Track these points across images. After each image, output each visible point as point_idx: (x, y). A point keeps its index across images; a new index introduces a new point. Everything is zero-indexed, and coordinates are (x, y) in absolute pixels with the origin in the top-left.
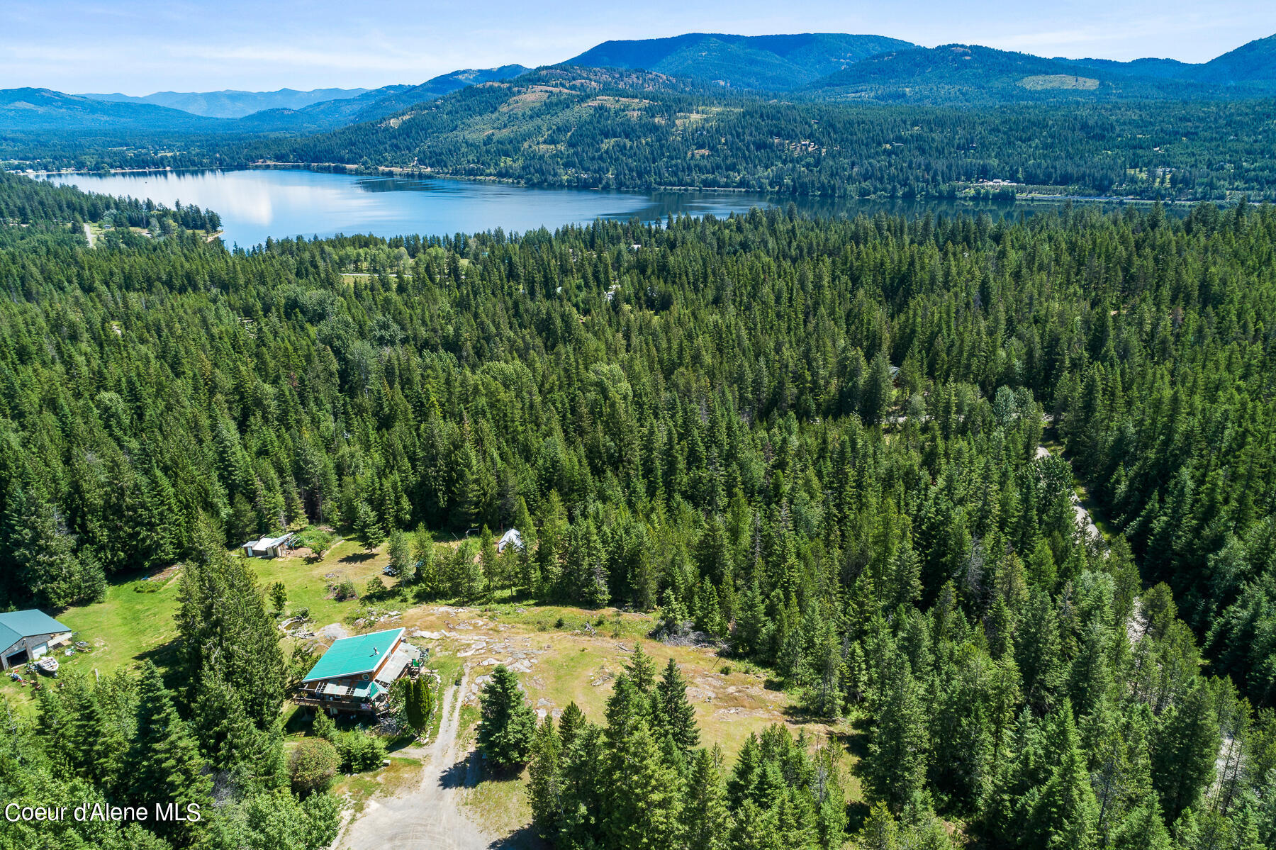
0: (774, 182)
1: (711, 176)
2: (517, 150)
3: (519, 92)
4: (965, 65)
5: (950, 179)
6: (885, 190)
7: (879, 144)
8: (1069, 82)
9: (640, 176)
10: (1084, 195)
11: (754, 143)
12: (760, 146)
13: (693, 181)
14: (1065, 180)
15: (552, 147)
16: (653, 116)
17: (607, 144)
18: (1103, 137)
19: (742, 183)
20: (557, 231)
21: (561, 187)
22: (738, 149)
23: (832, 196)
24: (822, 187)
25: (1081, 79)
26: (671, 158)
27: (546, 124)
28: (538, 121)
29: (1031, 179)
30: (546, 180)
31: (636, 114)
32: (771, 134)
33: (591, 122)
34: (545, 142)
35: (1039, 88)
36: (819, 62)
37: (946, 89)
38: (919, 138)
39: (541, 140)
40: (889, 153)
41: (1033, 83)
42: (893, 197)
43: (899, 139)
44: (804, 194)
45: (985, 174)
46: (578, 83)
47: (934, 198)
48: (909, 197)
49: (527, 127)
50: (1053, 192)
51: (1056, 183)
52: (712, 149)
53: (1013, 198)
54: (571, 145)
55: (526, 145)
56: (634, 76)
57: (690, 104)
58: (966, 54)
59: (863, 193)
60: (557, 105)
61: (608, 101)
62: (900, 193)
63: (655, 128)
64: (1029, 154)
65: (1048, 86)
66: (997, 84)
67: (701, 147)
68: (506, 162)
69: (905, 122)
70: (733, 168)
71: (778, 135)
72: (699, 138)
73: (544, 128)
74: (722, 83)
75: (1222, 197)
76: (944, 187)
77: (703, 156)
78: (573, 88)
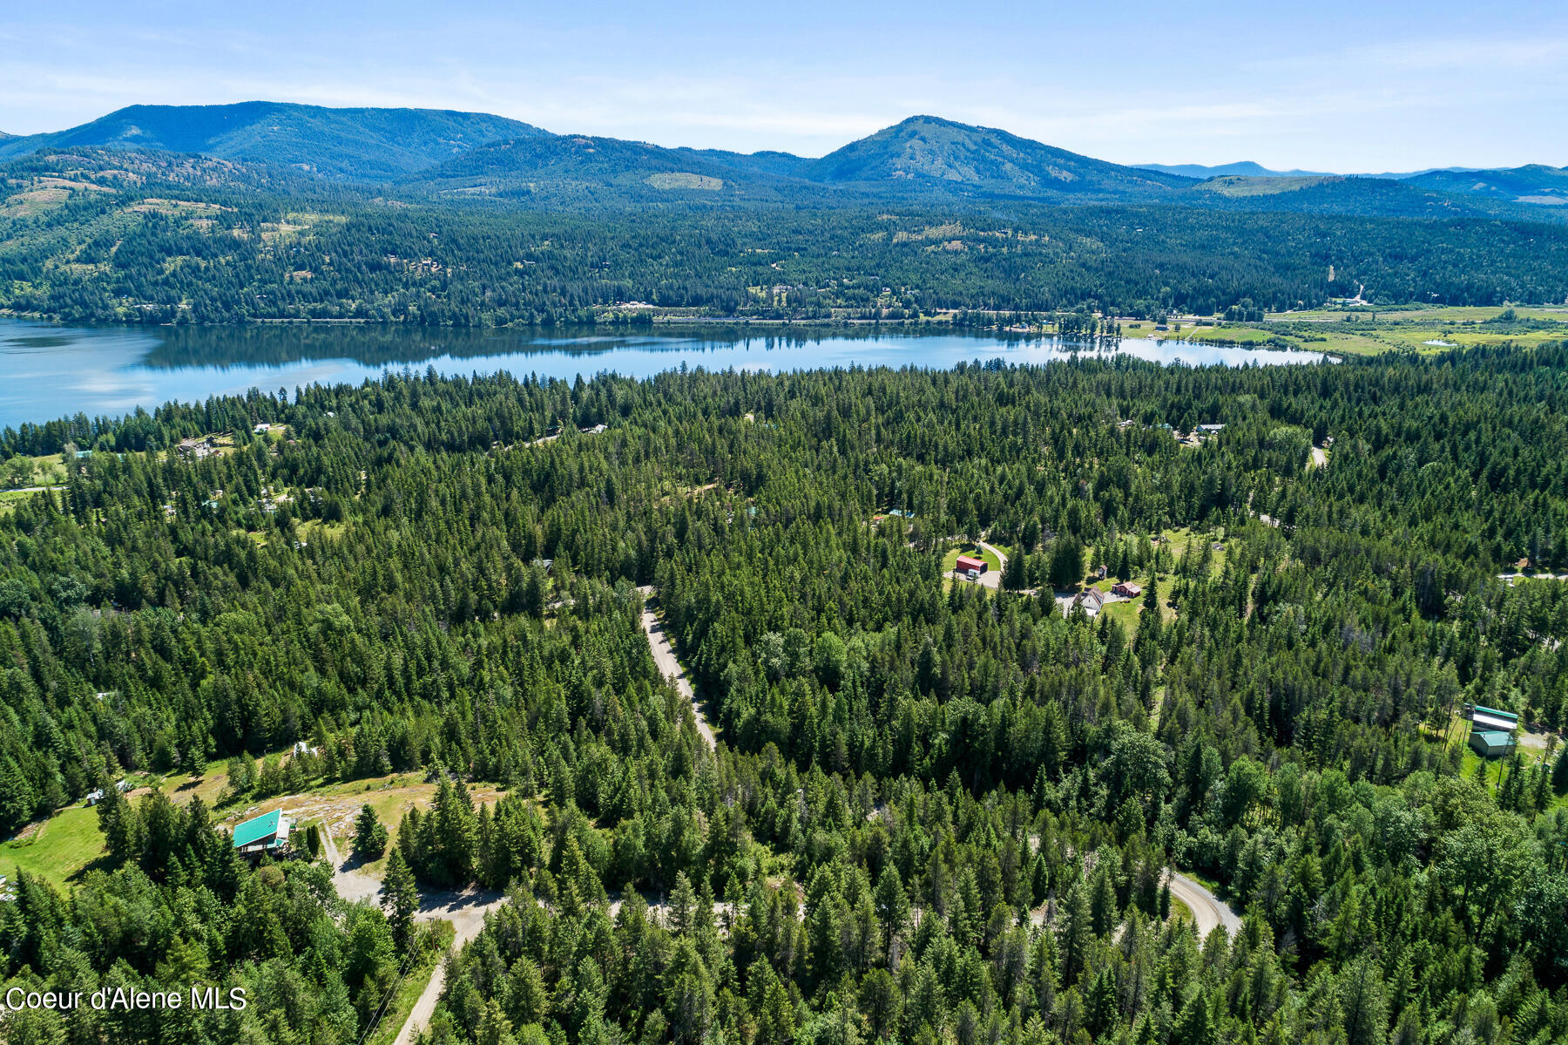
0: (399, 309)
1: (319, 306)
2: (37, 272)
3: (20, 186)
4: (590, 158)
5: (587, 304)
6: (522, 317)
7: (510, 263)
8: (693, 181)
9: (227, 307)
10: (714, 316)
11: (366, 264)
12: (375, 267)
13: (298, 311)
14: (697, 301)
15: (91, 267)
16: (229, 227)
17: (172, 264)
18: (727, 254)
19: (359, 313)
20: (158, 410)
21: (118, 322)
22: (348, 270)
23: (466, 326)
24: (454, 316)
25: (706, 179)
26: (264, 282)
27: (78, 236)
28: (60, 231)
29: (664, 302)
30: (92, 315)
31: (205, 223)
32: (385, 252)
33: (143, 235)
34: (78, 260)
35: (667, 187)
36: (426, 143)
37: (574, 186)
38: (550, 256)
39: (71, 257)
40: (521, 273)
41: (662, 181)
42: (531, 324)
43: (530, 256)
44: (435, 324)
45: (621, 296)
46: (108, 174)
47: (573, 323)
48: (548, 323)
49: (43, 239)
50: (687, 314)
51: (688, 304)
52: (315, 270)
53: (650, 322)
54: (119, 264)
55: (49, 264)
56: (188, 165)
57: (276, 211)
58: (589, 147)
59: (500, 322)
60: (85, 209)
61: (163, 206)
62: (538, 320)
63: (235, 245)
64: (661, 272)
65: (675, 185)
66: (625, 179)
67: (300, 267)
68: (21, 289)
69: (533, 237)
70: (343, 294)
71: (394, 253)
72: (297, 256)
73: (73, 241)
74: (306, 167)
75: (828, 316)
76: (582, 312)
77: (305, 280)
78: (101, 182)
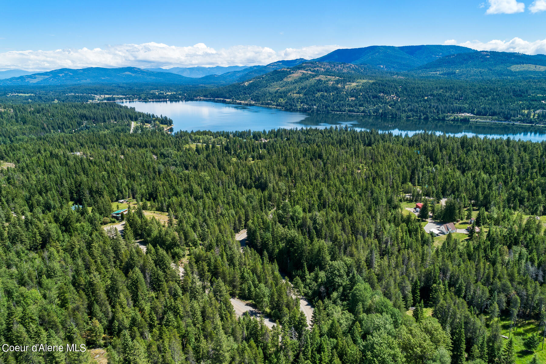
0: (376, 111)
1: (352, 109)
2: (285, 96)
3: (293, 73)
4: (486, 60)
5: (444, 112)
6: (417, 116)
7: (423, 97)
8: (532, 67)
9: (326, 107)
10: (499, 120)
11: (372, 96)
12: (375, 97)
13: (345, 110)
14: (493, 114)
15: (298, 95)
16: (338, 84)
17: (319, 94)
18: (521, 96)
19: (363, 112)
21: (297, 111)
22: (366, 98)
23: (396, 118)
24: (392, 114)
25: (538, 66)
26: (340, 101)
27: (298, 86)
28: (296, 85)
29: (479, 114)
30: (292, 108)
31: (332, 83)
32: (380, 92)
33: (314, 86)
34: (296, 93)
35: (518, 70)
36: (427, 57)
37: (475, 70)
38: (440, 95)
39: (295, 92)
40: (426, 101)
41: (515, 68)
42: (420, 119)
43: (431, 95)
44: (385, 116)
45: (461, 110)
46: (316, 69)
47: (436, 120)
48: (426, 119)
49: (292, 87)
50: (486, 119)
51: (489, 115)
52: (356, 97)
53: (469, 121)
54: (305, 95)
55: (289, 94)
56: (340, 66)
57: (354, 79)
58: (487, 55)
59: (408, 117)
60: (304, 78)
61: (322, 77)
62: (423, 118)
63: (337, 89)
64: (483, 104)
65: (522, 69)
66: (498, 68)
67: (352, 97)
68: (281, 100)
69: (437, 88)
70: (361, 105)
71: (383, 92)
72: (354, 93)
73: (297, 88)
74: (382, 66)
76: (441, 116)
77: (352, 100)
78: (313, 71)
